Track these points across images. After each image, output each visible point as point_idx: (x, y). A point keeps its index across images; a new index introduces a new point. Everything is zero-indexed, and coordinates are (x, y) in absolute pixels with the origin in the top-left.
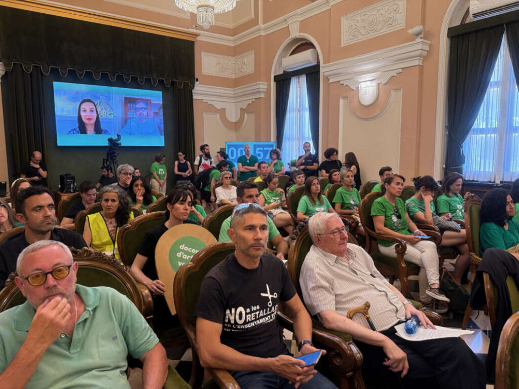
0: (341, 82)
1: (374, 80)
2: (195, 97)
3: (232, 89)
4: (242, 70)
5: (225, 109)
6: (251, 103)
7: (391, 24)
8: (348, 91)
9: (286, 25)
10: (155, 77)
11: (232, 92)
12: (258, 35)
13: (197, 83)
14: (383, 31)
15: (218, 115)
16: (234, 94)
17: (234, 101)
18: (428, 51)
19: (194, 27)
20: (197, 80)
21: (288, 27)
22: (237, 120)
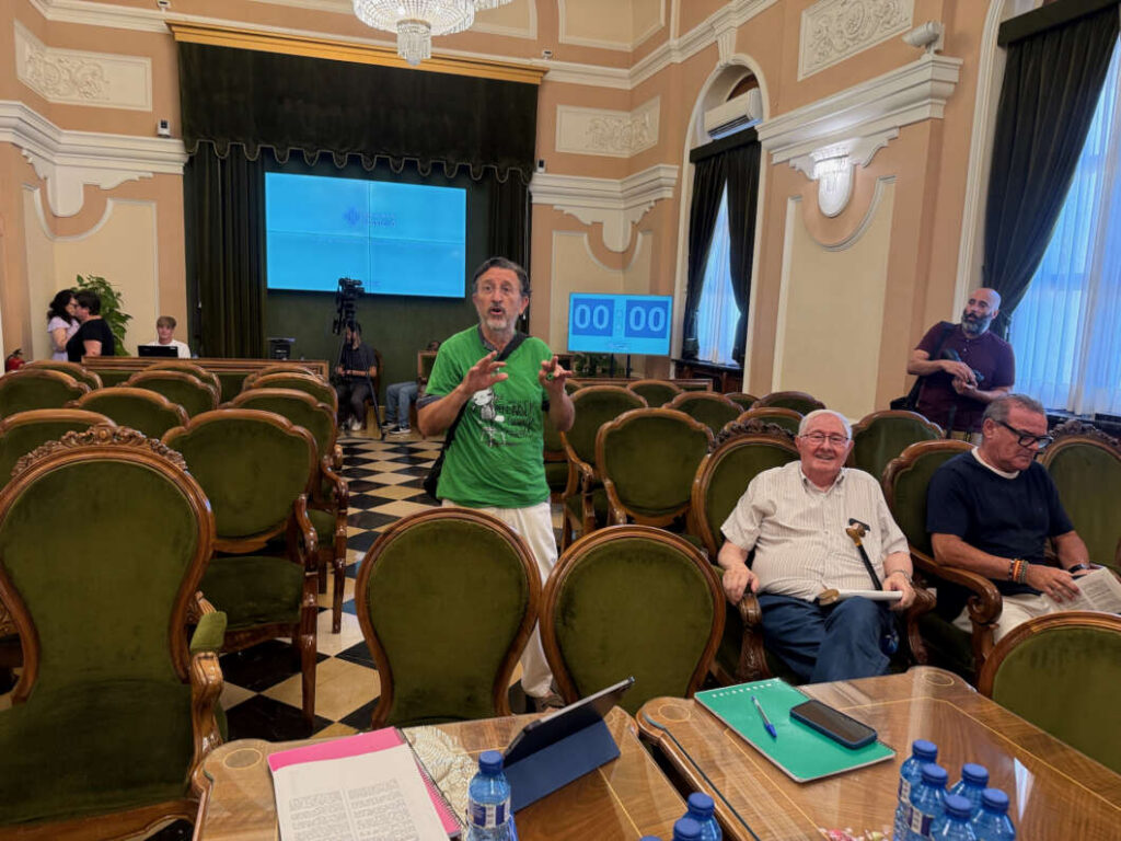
0: (792, 163)
1: (846, 156)
2: (535, 200)
3: (617, 181)
4: (641, 139)
5: (601, 224)
6: (648, 210)
7: (888, 23)
8: (802, 184)
9: (713, 39)
10: (453, 162)
11: (619, 188)
12: (667, 63)
13: (540, 170)
14: (874, 38)
15: (585, 237)
16: (622, 192)
17: (623, 206)
18: (955, 83)
19: (543, 53)
20: (541, 164)
21: (716, 42)
22: (625, 247)
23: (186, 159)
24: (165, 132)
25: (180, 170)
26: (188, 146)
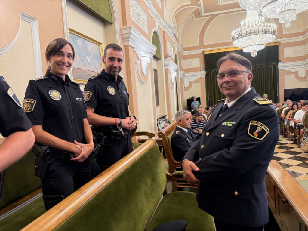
3: (301, 61)
5: (298, 72)
13: (280, 62)
15: (293, 75)
19: (279, 38)
22: (305, 76)
23: (206, 74)
24: (202, 70)
25: (204, 76)
26: (206, 72)
